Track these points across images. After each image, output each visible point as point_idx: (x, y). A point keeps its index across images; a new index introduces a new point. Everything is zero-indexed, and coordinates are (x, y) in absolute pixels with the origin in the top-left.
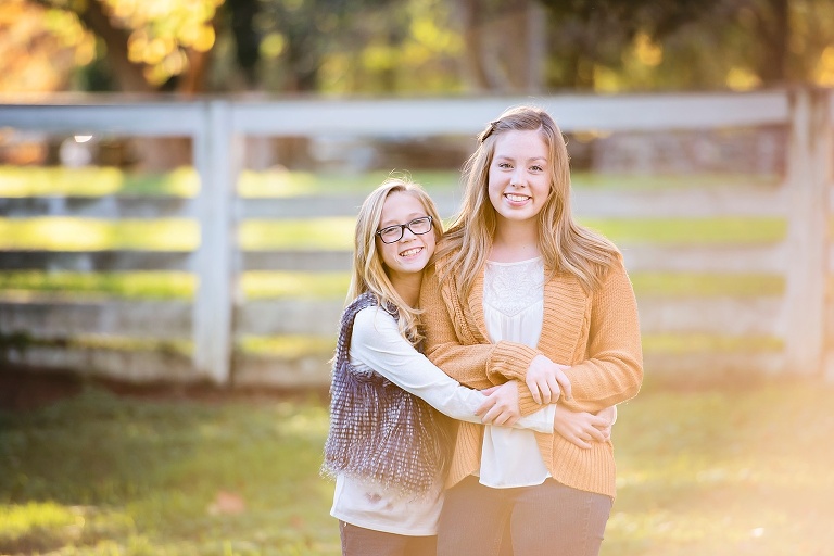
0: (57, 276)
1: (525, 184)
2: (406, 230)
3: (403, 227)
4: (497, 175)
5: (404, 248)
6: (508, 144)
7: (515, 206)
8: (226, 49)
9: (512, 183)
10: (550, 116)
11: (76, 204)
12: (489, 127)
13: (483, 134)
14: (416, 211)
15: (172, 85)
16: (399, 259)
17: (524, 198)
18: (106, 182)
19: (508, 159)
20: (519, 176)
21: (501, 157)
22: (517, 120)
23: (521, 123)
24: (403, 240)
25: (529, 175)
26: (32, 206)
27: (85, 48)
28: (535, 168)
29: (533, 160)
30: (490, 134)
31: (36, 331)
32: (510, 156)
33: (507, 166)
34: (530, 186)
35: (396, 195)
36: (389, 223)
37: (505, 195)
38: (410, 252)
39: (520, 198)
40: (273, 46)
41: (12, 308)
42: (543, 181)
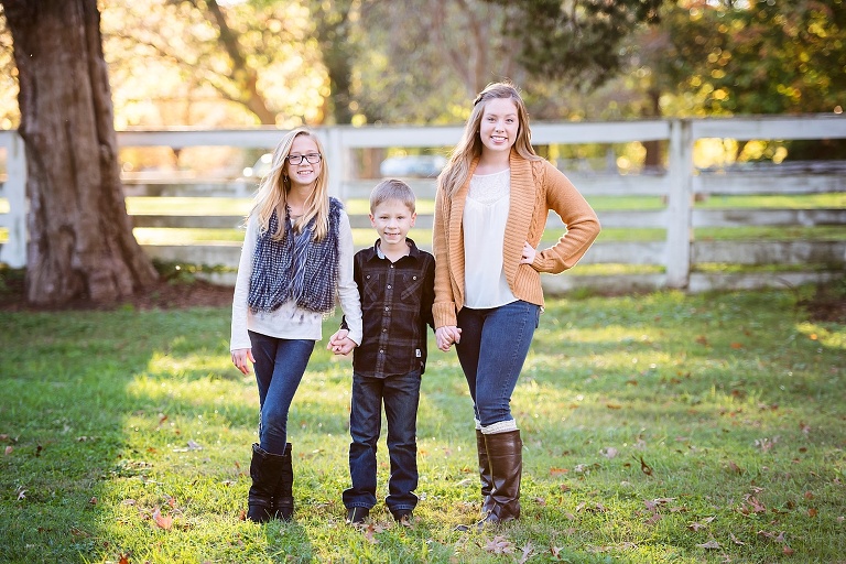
0: (239, 231)
1: (503, 130)
2: (304, 159)
3: (303, 157)
4: (486, 126)
5: (301, 169)
6: (493, 106)
7: (497, 143)
9: (496, 130)
13: (476, 100)
14: (312, 149)
16: (298, 175)
17: (503, 139)
19: (493, 116)
20: (500, 125)
21: (488, 114)
22: (497, 92)
23: (500, 94)
24: (301, 165)
25: (506, 125)
28: (508, 120)
29: (508, 115)
31: (228, 265)
32: (494, 114)
34: (506, 131)
35: (302, 137)
36: (295, 153)
37: (492, 137)
38: (304, 173)
39: (500, 139)
41: (214, 250)
42: (513, 127)
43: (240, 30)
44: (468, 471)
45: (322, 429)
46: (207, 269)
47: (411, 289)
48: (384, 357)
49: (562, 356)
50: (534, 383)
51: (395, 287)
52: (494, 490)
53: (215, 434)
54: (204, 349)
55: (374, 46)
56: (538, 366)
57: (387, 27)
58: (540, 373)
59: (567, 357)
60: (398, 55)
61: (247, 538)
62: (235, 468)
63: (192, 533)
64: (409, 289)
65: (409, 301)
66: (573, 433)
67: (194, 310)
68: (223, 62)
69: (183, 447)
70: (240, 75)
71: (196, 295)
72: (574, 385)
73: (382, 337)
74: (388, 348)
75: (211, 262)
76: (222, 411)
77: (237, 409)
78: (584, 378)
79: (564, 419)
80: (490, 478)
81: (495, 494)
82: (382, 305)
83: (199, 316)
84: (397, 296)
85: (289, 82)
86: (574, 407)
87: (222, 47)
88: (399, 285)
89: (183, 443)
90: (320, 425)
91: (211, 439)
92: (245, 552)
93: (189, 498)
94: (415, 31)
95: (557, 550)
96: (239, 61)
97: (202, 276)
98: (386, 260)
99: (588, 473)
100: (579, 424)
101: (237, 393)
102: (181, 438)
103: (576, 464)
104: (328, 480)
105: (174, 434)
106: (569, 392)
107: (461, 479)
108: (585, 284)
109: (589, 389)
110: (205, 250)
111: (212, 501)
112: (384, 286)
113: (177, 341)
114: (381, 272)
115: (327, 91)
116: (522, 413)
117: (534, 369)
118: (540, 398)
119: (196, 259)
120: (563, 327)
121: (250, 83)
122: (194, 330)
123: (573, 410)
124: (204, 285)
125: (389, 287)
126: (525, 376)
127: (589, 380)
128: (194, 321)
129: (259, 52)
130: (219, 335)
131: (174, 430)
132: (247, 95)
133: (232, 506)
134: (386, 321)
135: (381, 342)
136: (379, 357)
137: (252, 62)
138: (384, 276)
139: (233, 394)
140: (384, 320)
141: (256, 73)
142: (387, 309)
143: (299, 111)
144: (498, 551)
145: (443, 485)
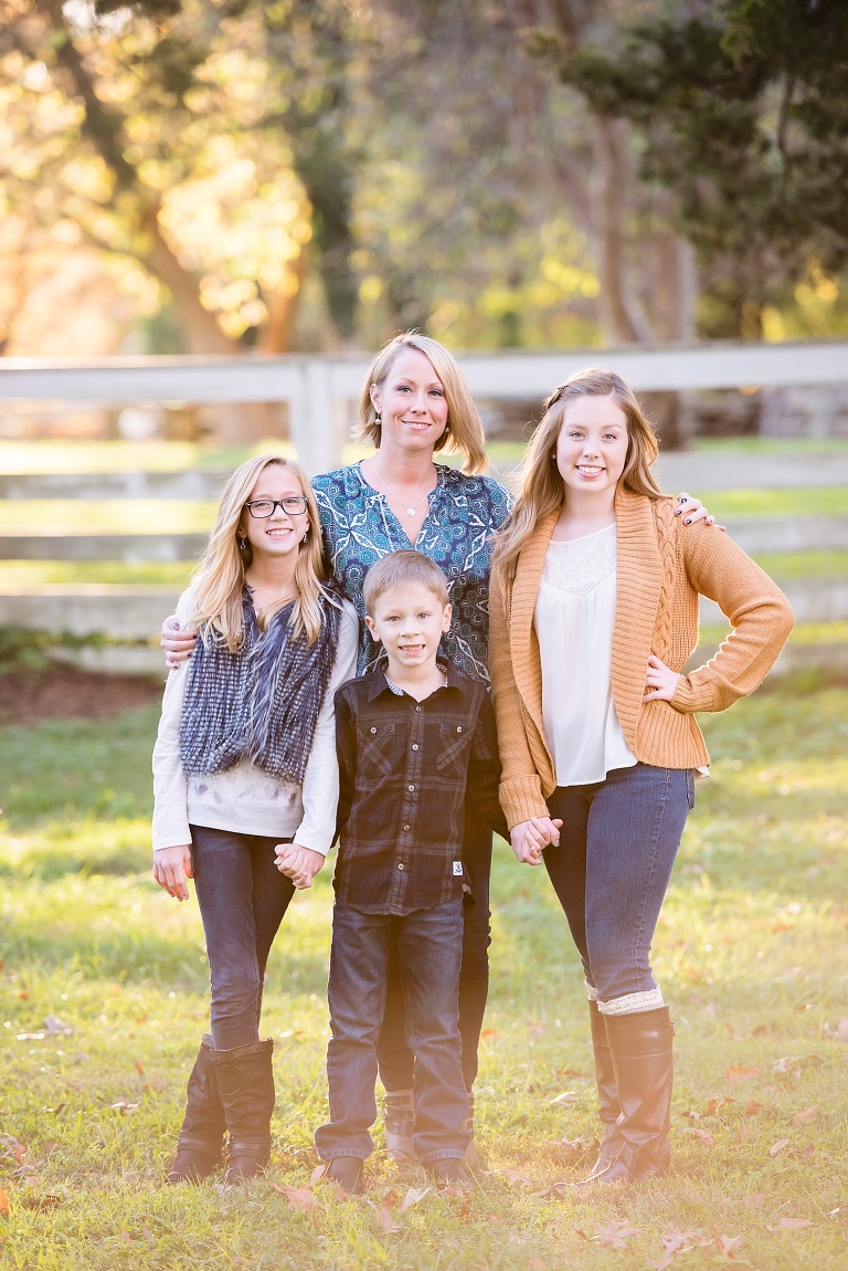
0: (135, 564)
1: (599, 455)
2: (278, 507)
3: (276, 503)
4: (566, 446)
5: (272, 526)
6: (578, 411)
7: (588, 478)
8: (314, 292)
9: (584, 454)
10: (622, 377)
11: (157, 481)
12: (555, 393)
13: (549, 399)
14: (292, 490)
15: (250, 338)
16: (266, 537)
17: (597, 470)
18: (177, 456)
19: (580, 427)
20: (592, 445)
21: (572, 426)
22: (587, 385)
23: (592, 388)
24: (273, 518)
25: (602, 444)
26: (108, 485)
27: (147, 295)
28: (608, 436)
29: (607, 427)
30: (558, 399)
31: (114, 631)
32: (583, 425)
33: (578, 434)
34: (604, 457)
35: (274, 467)
36: (261, 496)
37: (577, 467)
38: (278, 532)
39: (593, 470)
40: (371, 290)
41: (86, 604)
42: (618, 449)
43: (125, 110)
44: (573, 1074)
45: (300, 983)
46: (72, 641)
47: (453, 750)
48: (405, 877)
49: (762, 819)
50: (705, 880)
51: (425, 747)
52: (621, 1118)
53: (95, 997)
54: (69, 808)
55: (396, 155)
56: (714, 839)
57: (422, 118)
58: (719, 856)
59: (772, 820)
60: (446, 165)
61: (159, 1224)
62: (134, 1075)
63: (57, 1217)
64: (449, 751)
65: (449, 773)
66: (776, 988)
67: (48, 725)
68: (90, 175)
69: (36, 1029)
70: (128, 202)
71: (52, 694)
72: (783, 881)
73: (401, 840)
74: (412, 862)
75: (80, 627)
76: (106, 950)
77: (136, 940)
78: (805, 865)
79: (761, 955)
80: (614, 1091)
81: (625, 1126)
82: (402, 780)
83: (58, 737)
84: (429, 765)
85: (228, 211)
86: (780, 928)
87: (90, 146)
88: (433, 743)
89: (35, 1022)
90: (295, 975)
91: (88, 1008)
92: (155, 1254)
93: (52, 1141)
94: (478, 120)
95: (729, 1242)
96: (125, 175)
97: (63, 654)
98: (407, 698)
99: (798, 1074)
100: (791, 965)
101: (137, 908)
102: (31, 1009)
103: (777, 1056)
104: (311, 1096)
105: (18, 1001)
106: (774, 896)
107: (557, 1090)
108: (814, 662)
109: (813, 891)
110: (66, 603)
111: (94, 1146)
112: (406, 745)
113: (16, 791)
114: (399, 721)
115: (305, 231)
116: (681, 943)
117: (709, 849)
118: (717, 910)
119: (50, 623)
120: (770, 754)
121: (148, 218)
122: (50, 767)
123: (779, 936)
124: (68, 673)
125: (415, 747)
126: (689, 862)
127: (813, 871)
128: (49, 750)
129: (163, 152)
130: (99, 777)
131: (17, 992)
132: (143, 243)
133: (130, 1156)
134: (409, 810)
135: (400, 849)
136: (397, 876)
137: (151, 174)
138: (404, 729)
139: (128, 909)
140: (406, 808)
141: (159, 195)
142: (411, 788)
143: (248, 268)
144: (620, 1244)
145: (524, 1105)
